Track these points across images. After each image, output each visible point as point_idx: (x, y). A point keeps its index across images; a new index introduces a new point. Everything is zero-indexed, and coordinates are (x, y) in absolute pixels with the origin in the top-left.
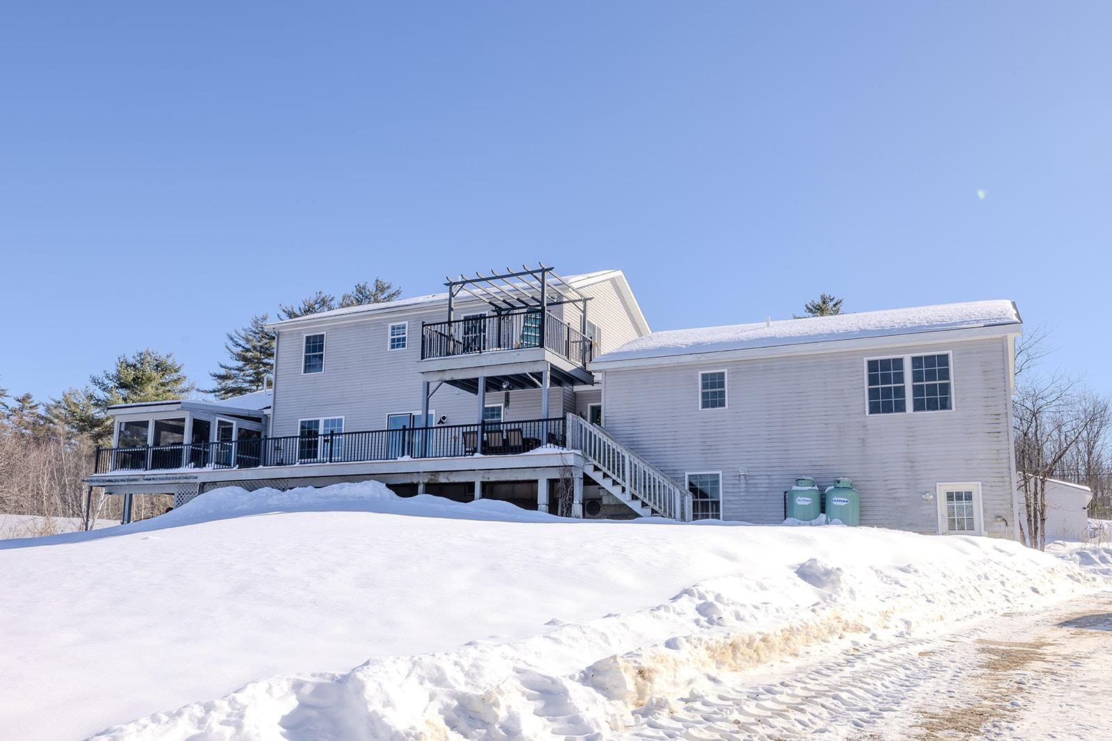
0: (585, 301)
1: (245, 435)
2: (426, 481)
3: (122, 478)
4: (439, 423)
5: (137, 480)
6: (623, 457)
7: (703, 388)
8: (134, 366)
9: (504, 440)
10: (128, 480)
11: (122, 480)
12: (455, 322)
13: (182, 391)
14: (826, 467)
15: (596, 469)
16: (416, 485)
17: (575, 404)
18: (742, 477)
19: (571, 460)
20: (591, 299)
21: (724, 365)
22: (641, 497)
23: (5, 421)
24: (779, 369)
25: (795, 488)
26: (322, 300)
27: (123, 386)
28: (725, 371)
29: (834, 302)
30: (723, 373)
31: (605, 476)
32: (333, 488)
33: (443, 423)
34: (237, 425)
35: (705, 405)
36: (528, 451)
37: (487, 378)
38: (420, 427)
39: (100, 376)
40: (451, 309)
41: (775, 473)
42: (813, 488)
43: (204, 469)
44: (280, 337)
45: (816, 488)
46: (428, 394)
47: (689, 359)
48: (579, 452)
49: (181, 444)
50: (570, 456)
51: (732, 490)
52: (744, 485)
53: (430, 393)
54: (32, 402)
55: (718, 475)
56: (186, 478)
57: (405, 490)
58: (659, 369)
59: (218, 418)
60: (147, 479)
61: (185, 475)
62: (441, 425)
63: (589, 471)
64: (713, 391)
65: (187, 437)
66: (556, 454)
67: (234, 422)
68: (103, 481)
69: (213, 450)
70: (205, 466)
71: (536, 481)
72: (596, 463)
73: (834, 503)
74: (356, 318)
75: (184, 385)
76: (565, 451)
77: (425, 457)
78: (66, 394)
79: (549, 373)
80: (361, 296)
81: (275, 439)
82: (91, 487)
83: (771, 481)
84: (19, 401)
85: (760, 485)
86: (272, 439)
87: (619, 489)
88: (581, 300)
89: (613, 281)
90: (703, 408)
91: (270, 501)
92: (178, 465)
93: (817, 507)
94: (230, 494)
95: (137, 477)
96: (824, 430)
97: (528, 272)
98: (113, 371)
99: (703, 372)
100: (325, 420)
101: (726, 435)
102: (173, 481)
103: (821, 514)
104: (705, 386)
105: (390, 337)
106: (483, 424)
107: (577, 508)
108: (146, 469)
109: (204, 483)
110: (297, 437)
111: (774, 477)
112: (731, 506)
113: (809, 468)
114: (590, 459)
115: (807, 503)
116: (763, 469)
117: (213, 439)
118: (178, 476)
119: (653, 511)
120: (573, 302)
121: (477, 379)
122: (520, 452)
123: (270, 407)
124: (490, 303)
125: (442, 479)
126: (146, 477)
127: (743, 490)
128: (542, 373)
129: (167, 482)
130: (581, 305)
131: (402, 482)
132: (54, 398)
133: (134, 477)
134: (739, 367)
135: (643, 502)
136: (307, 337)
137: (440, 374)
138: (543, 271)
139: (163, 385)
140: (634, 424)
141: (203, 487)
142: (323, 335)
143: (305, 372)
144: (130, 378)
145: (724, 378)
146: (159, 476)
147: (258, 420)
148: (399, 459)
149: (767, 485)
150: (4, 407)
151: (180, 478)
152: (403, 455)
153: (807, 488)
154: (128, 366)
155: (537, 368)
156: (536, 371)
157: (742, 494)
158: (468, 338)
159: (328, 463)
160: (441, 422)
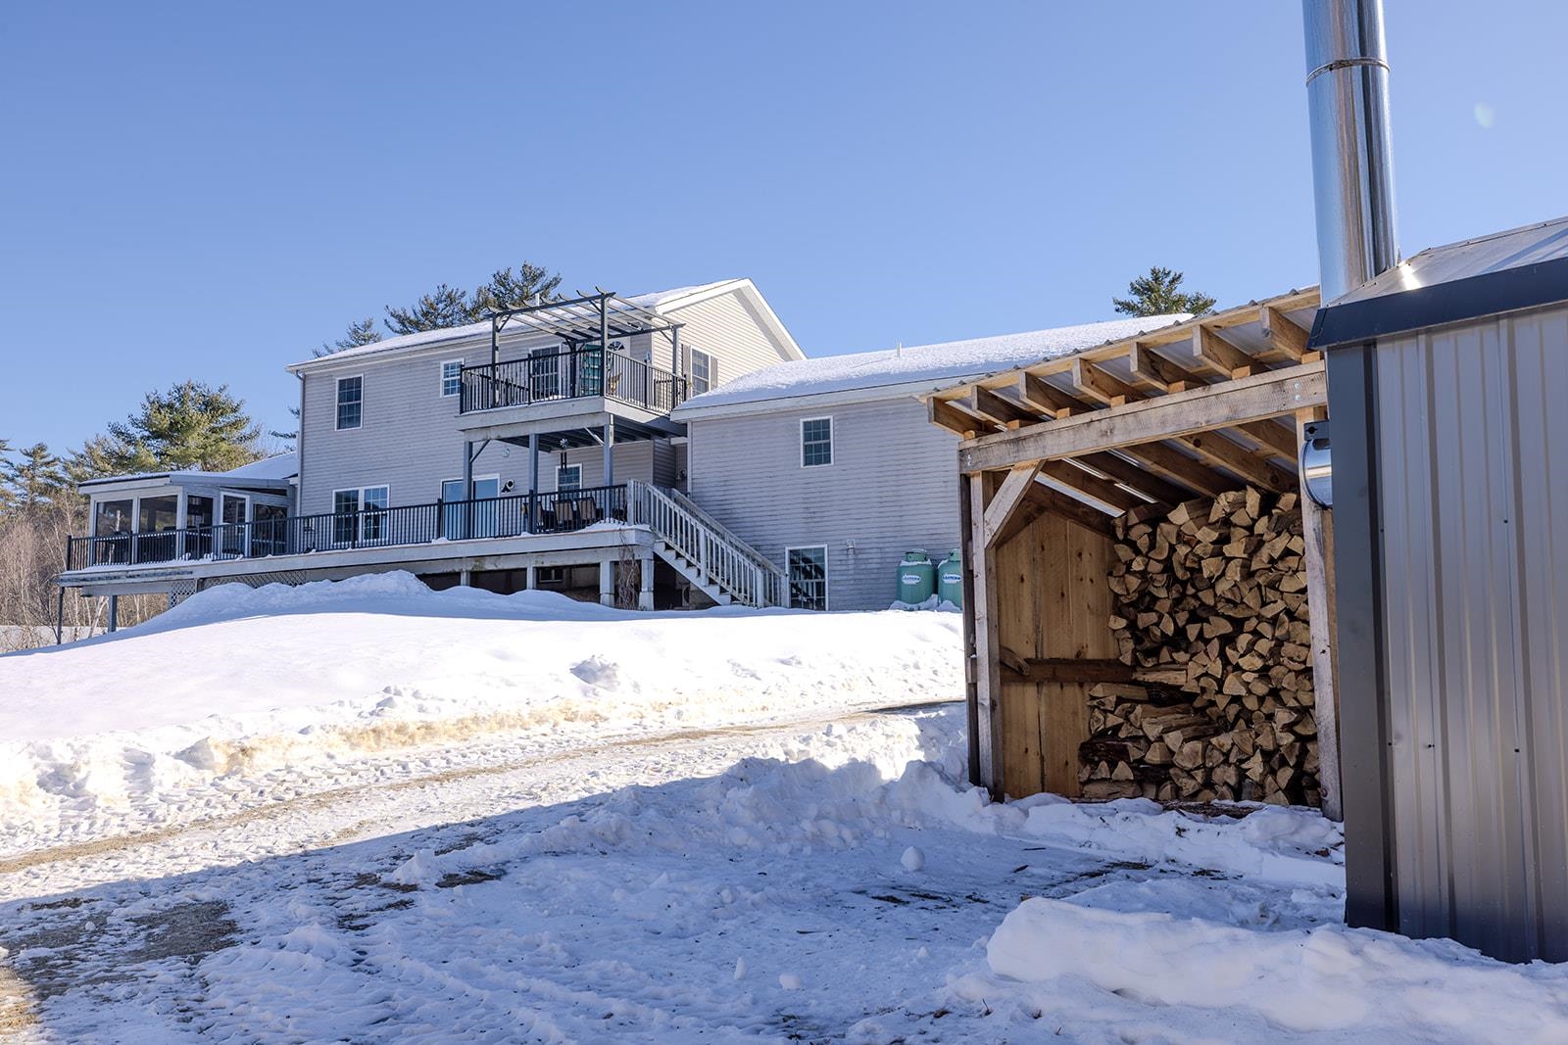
0: (675, 328)
1: (263, 514)
2: (470, 568)
3: (99, 575)
4: (503, 491)
5: (119, 578)
6: (697, 530)
7: (805, 440)
8: (170, 406)
9: (574, 513)
10: (107, 578)
11: (100, 579)
12: (499, 364)
13: (241, 439)
14: (946, 536)
15: (668, 547)
16: (458, 574)
17: (675, 461)
18: (851, 551)
19: (632, 538)
20: (682, 326)
21: (831, 409)
22: (719, 580)
23: (8, 486)
24: (892, 414)
25: (904, 563)
26: (449, 296)
27: (157, 435)
28: (831, 417)
29: (1170, 278)
30: (828, 420)
31: (678, 555)
32: (350, 582)
33: (509, 491)
34: (251, 500)
35: (807, 462)
36: (584, 527)
37: (540, 435)
38: (461, 500)
39: (124, 422)
40: (495, 348)
41: (888, 545)
42: (925, 563)
43: (201, 562)
44: (307, 382)
45: (929, 562)
46: (471, 456)
47: (787, 403)
48: (646, 527)
49: (174, 528)
50: (631, 532)
51: (839, 568)
52: (853, 562)
53: (474, 453)
54: (49, 455)
55: (823, 549)
56: (179, 573)
57: (439, 580)
58: (756, 417)
59: (223, 494)
60: (130, 577)
61: (176, 570)
62: (506, 494)
63: (660, 549)
64: (817, 445)
65: (181, 519)
66: (614, 531)
67: (247, 497)
68: (77, 580)
69: (219, 537)
70: (201, 557)
71: (598, 565)
72: (667, 540)
73: (946, 581)
74: (400, 354)
75: (246, 430)
76: (627, 527)
77: (469, 538)
78: (91, 443)
79: (612, 428)
80: (502, 289)
81: (304, 518)
82: (63, 588)
83: (883, 555)
84: (27, 454)
85: (870, 561)
86: (300, 518)
87: (694, 571)
88: (668, 328)
89: (738, 293)
90: (806, 464)
91: (273, 601)
92: (171, 556)
93: (929, 586)
94: (230, 593)
95: (120, 574)
96: (943, 489)
97: (585, 299)
98: (139, 415)
99: (805, 420)
100: (366, 491)
101: (830, 498)
102: (163, 578)
103: (933, 595)
104: (807, 438)
105: (442, 379)
106: (561, 491)
107: (646, 597)
108: (130, 564)
109: (204, 579)
110: (330, 515)
111: (887, 550)
112: (839, 588)
113: (927, 537)
114: (660, 535)
115: (914, 582)
116: (876, 540)
117: (218, 521)
118: (170, 570)
119: (733, 598)
120: (661, 329)
121: (528, 436)
122: (575, 529)
123: (296, 475)
124: (557, 334)
125: (489, 566)
126: (130, 573)
127: (851, 567)
128: (603, 427)
129: (155, 579)
130: (669, 333)
131: (441, 571)
132: (74, 450)
133: (115, 574)
134: (847, 412)
135: (721, 588)
136: (340, 381)
137: (484, 431)
138: (603, 297)
139: (213, 430)
140: (724, 488)
141: (202, 584)
142: (360, 378)
143: (339, 428)
144: (166, 424)
145: (829, 427)
146: (145, 572)
147: (282, 492)
148: (434, 542)
149: (879, 561)
150: (6, 464)
151: (170, 574)
152: (439, 537)
153: (915, 563)
154: (161, 406)
155: (598, 422)
156: (596, 426)
157: (851, 572)
158: (538, 378)
159: (350, 549)
160: (506, 489)
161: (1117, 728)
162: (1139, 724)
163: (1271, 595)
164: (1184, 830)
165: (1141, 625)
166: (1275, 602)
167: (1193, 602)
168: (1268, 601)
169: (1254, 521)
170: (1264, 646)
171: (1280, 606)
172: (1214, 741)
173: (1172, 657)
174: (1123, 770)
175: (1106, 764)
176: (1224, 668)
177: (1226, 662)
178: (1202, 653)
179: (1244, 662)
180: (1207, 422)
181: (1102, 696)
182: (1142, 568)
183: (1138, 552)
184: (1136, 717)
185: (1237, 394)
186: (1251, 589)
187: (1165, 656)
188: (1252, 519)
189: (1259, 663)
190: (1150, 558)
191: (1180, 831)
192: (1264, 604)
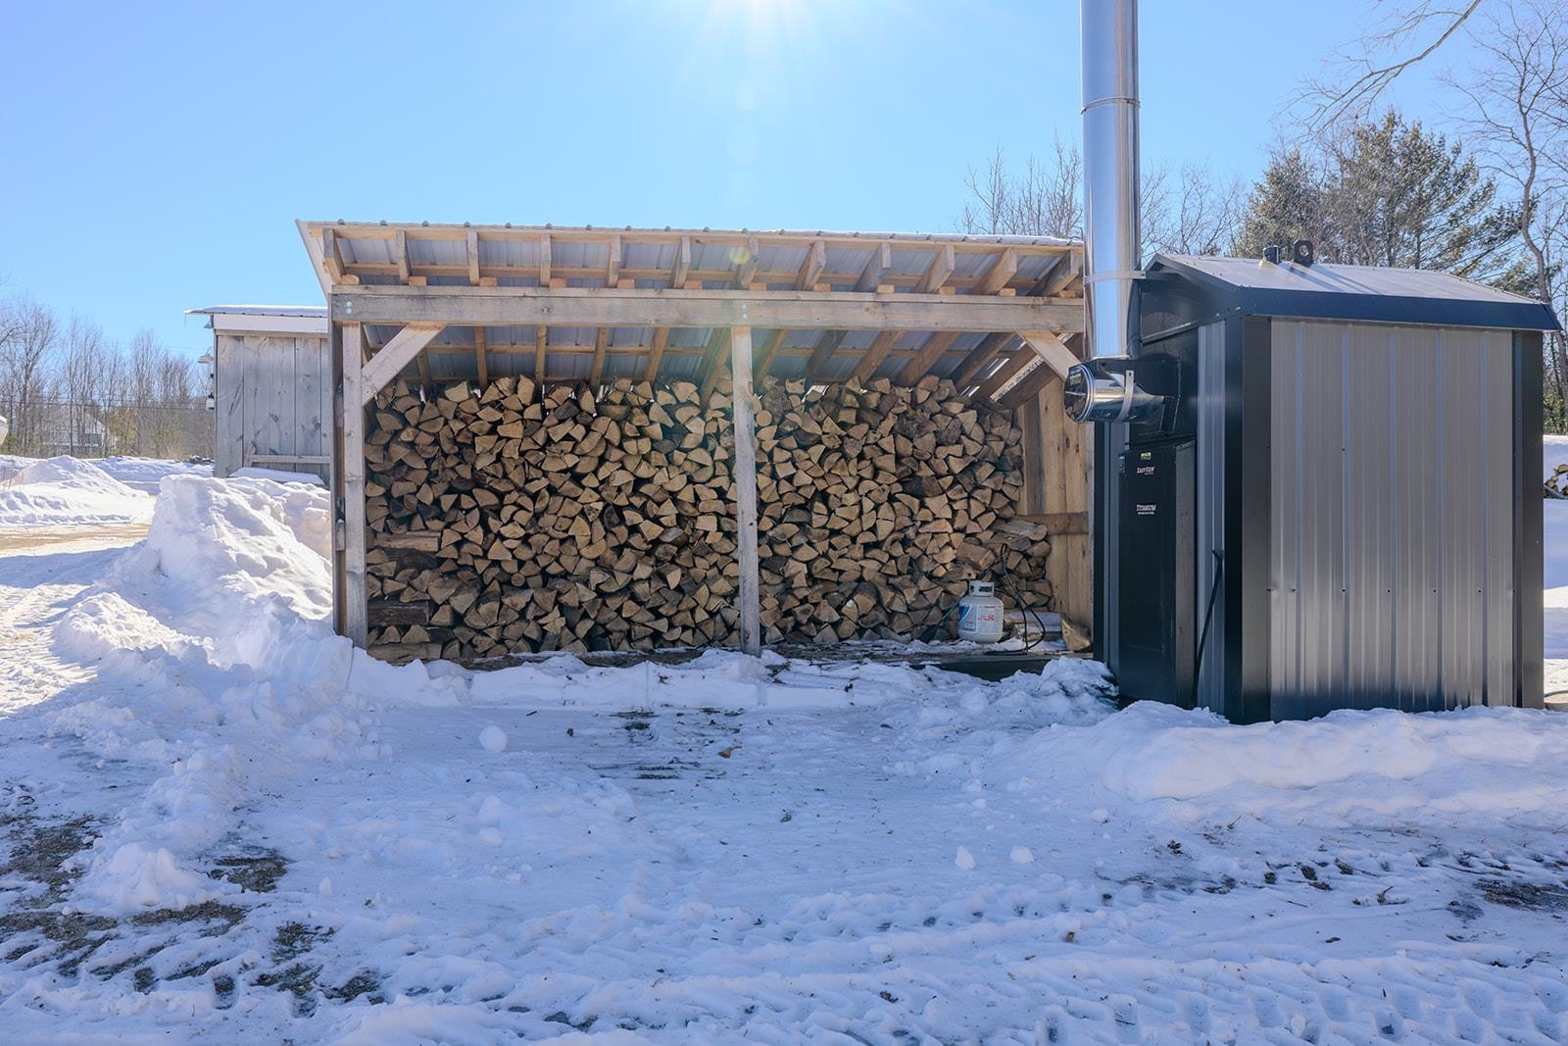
161: (397, 595)
162: (426, 588)
163: (534, 473)
164: (666, 678)
165: (396, 493)
166: (539, 479)
167: (451, 475)
168: (530, 478)
169: (525, 407)
170: (523, 517)
171: (544, 482)
172: (506, 601)
173: (425, 525)
174: (417, 632)
175: (395, 629)
176: (485, 534)
177: (487, 530)
178: (463, 521)
179: (506, 531)
180: (656, 321)
181: (379, 561)
182: (410, 439)
183: (406, 423)
184: (422, 582)
185: (688, 302)
186: (516, 466)
187: (418, 522)
188: (523, 405)
189: (521, 532)
190: (420, 430)
191: (662, 679)
192: (528, 481)
